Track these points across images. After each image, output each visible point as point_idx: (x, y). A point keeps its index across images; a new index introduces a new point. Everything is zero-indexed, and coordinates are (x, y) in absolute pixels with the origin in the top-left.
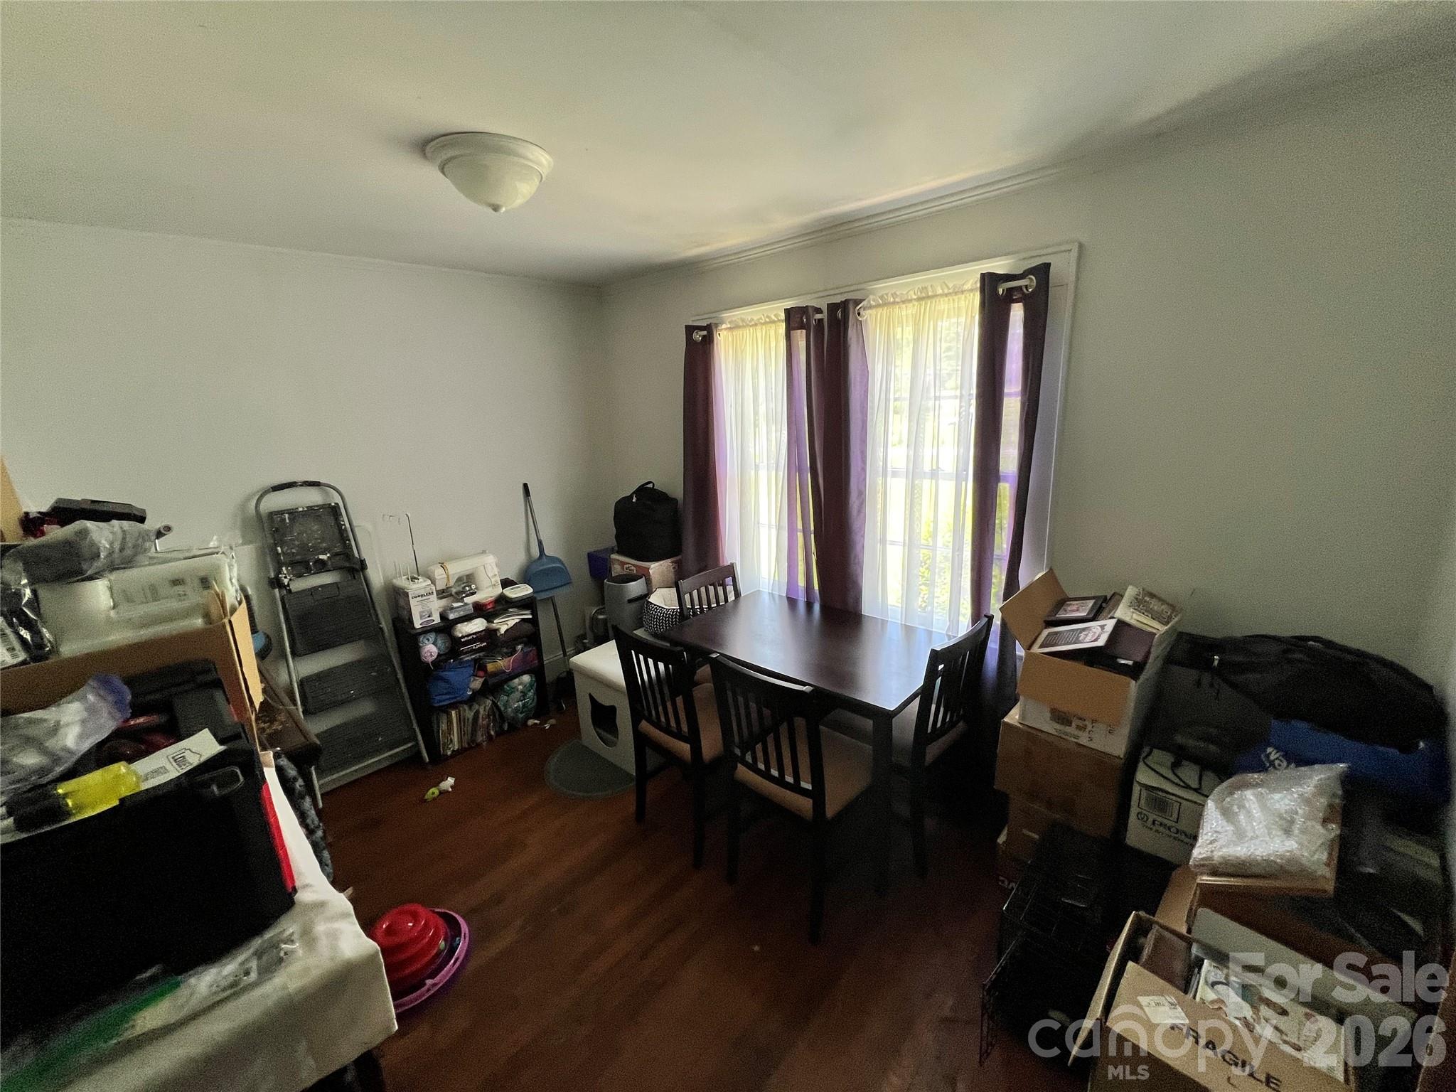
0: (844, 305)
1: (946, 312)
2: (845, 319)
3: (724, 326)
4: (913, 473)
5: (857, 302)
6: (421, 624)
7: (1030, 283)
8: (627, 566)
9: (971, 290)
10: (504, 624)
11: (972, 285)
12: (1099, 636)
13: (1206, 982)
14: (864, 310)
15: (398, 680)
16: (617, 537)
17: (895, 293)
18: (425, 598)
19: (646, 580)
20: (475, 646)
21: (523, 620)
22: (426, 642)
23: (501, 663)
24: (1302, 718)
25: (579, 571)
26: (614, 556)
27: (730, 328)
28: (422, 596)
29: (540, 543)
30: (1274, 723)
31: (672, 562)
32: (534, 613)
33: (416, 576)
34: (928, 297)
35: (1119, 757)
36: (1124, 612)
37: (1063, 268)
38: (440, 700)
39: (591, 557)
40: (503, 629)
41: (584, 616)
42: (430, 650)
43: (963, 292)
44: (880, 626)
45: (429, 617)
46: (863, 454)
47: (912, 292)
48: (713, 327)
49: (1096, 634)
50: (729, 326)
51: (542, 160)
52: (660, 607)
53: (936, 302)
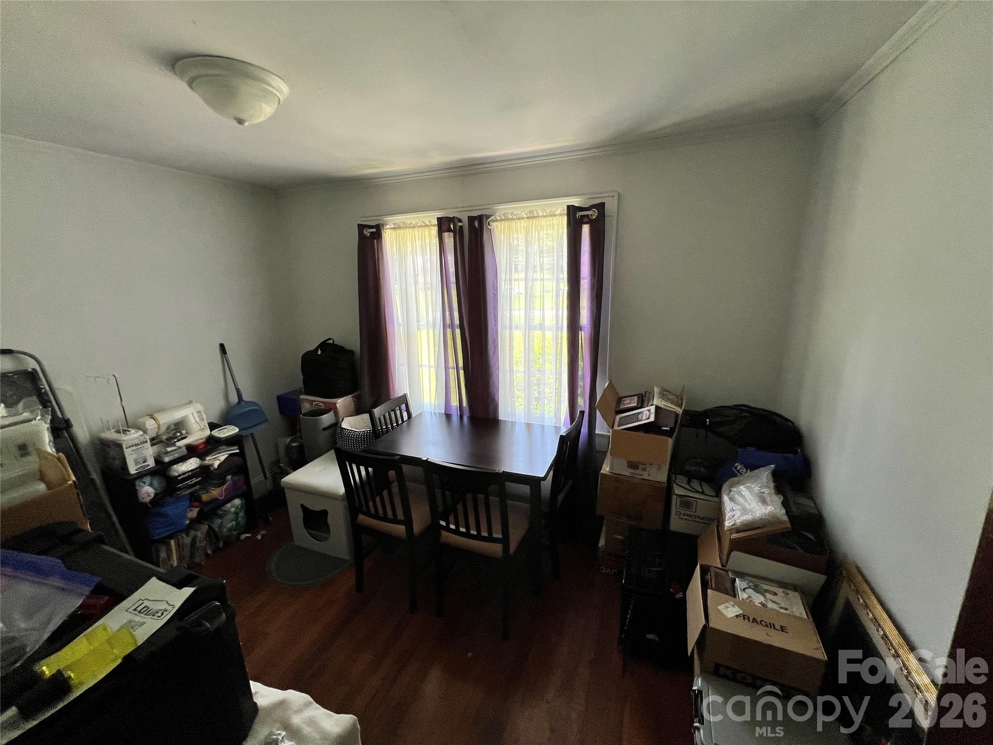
0: (481, 219)
1: (545, 226)
2: (481, 228)
3: (388, 227)
4: (529, 327)
5: (488, 217)
6: (136, 470)
7: (594, 214)
8: (316, 403)
9: (560, 215)
10: (217, 460)
11: (560, 212)
12: (649, 416)
13: (741, 589)
14: (493, 222)
15: (113, 524)
16: (304, 382)
17: (513, 213)
18: (140, 446)
19: (334, 413)
20: (191, 482)
21: (231, 455)
22: (143, 484)
23: (215, 493)
24: (752, 446)
25: (272, 410)
26: (303, 397)
27: (394, 228)
28: (136, 445)
29: (238, 391)
30: (739, 450)
31: (352, 397)
32: (241, 448)
33: (126, 429)
34: (534, 217)
35: (664, 483)
36: (657, 401)
37: (611, 207)
38: (158, 533)
39: (281, 399)
40: (216, 464)
41: (276, 446)
42: (147, 491)
43: (555, 215)
44: (510, 426)
45: (144, 462)
46: (496, 317)
47: (524, 213)
48: (381, 226)
49: (647, 415)
50: (393, 226)
51: (282, 88)
52: (352, 431)
53: (539, 220)
